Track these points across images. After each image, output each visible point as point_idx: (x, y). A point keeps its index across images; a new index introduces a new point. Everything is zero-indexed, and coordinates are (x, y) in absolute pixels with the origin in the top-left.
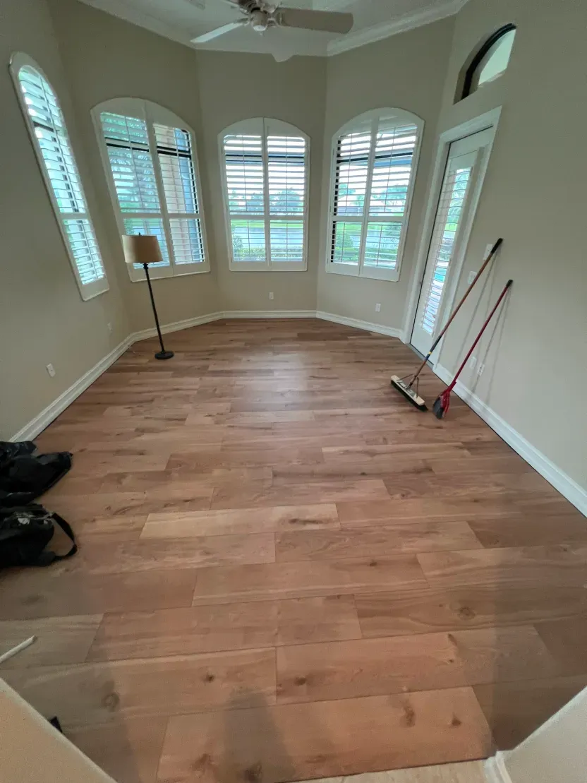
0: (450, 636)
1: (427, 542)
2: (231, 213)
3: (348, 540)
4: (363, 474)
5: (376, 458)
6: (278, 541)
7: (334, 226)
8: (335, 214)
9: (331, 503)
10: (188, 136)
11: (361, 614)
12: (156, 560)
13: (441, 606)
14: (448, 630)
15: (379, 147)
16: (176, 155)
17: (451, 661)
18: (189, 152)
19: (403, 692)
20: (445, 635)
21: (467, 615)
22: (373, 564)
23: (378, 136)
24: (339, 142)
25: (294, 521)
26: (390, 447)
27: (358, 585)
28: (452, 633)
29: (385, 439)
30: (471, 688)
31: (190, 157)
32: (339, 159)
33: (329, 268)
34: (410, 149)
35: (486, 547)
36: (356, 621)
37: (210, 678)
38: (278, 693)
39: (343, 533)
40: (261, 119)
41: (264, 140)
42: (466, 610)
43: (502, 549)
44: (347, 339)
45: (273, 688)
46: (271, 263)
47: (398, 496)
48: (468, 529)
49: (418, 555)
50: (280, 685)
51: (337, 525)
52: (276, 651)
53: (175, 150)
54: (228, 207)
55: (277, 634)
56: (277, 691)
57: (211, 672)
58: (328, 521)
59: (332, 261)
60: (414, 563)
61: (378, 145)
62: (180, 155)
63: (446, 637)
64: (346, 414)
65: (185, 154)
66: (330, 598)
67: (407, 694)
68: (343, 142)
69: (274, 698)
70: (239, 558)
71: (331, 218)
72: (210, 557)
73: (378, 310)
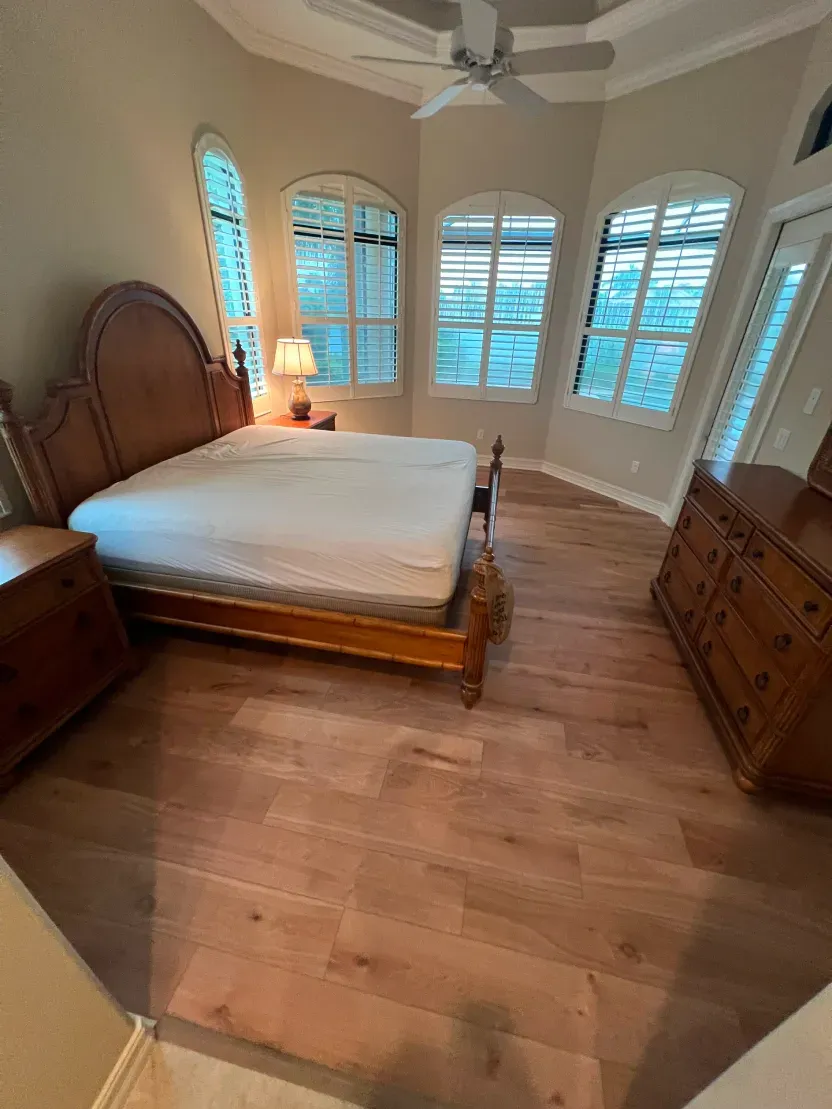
0: (591, 977)
1: (604, 831)
2: (440, 319)
3: (484, 796)
4: (537, 709)
5: (566, 690)
6: (390, 772)
7: (584, 342)
8: (588, 326)
9: (479, 739)
10: (396, 218)
11: (469, 904)
12: (239, 755)
13: (591, 929)
14: (591, 969)
15: (666, 229)
16: (376, 243)
17: (580, 1013)
18: (395, 239)
19: (494, 1027)
20: (583, 974)
21: (629, 956)
22: (510, 840)
23: (669, 212)
24: (608, 222)
25: (419, 751)
26: (589, 679)
27: (477, 861)
28: (593, 973)
29: (587, 665)
30: (596, 1061)
31: (395, 245)
32: (605, 245)
33: (569, 402)
34: (715, 231)
35: (696, 865)
36: (461, 910)
37: (257, 918)
38: (331, 966)
39: (480, 784)
40: (498, 193)
41: (498, 221)
42: (629, 949)
43: (721, 876)
44: (579, 508)
45: (325, 957)
46: (486, 388)
47: (579, 753)
48: (677, 831)
49: (580, 847)
50: (334, 957)
51: (476, 772)
52: (344, 911)
53: (376, 237)
54: (436, 310)
55: (350, 891)
56: (330, 963)
57: (260, 910)
58: (467, 763)
59: (575, 393)
60: (573, 857)
61: (664, 226)
62: (383, 243)
63: (585, 977)
64: (540, 618)
65: (390, 241)
66: (433, 867)
67: (497, 1033)
68: (615, 221)
69: (323, 969)
70: (333, 779)
71: (581, 331)
72: (302, 769)
73: (634, 470)
